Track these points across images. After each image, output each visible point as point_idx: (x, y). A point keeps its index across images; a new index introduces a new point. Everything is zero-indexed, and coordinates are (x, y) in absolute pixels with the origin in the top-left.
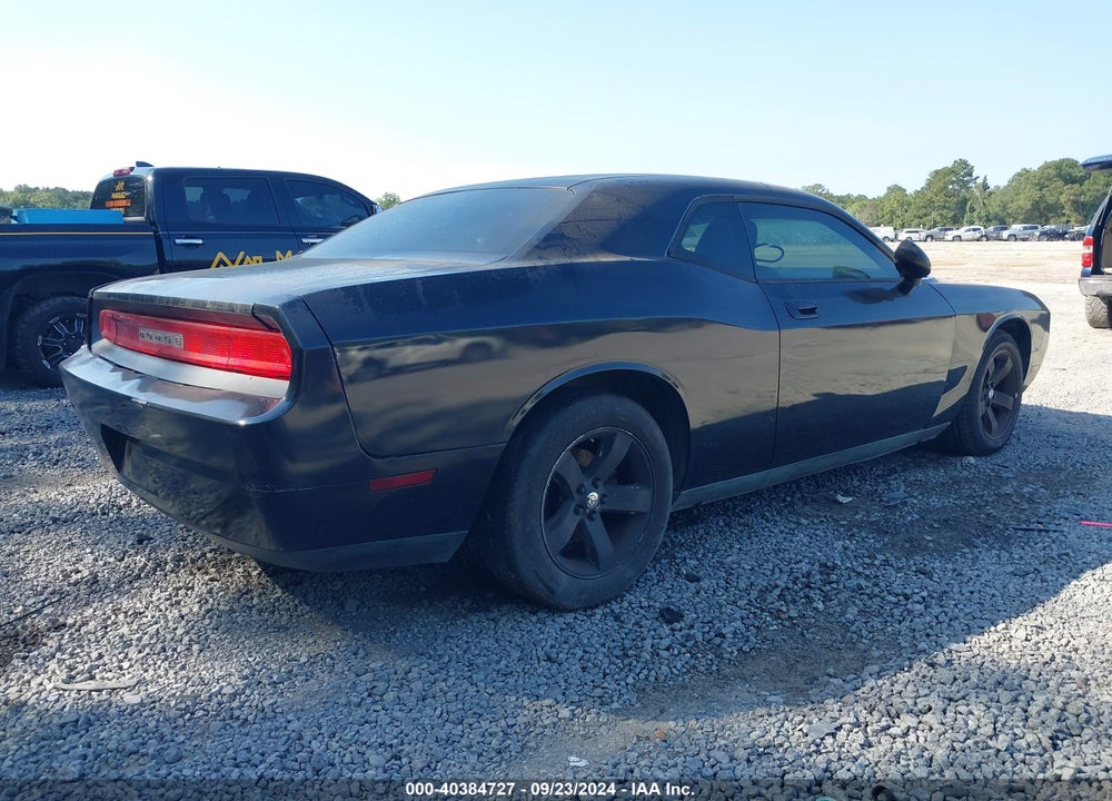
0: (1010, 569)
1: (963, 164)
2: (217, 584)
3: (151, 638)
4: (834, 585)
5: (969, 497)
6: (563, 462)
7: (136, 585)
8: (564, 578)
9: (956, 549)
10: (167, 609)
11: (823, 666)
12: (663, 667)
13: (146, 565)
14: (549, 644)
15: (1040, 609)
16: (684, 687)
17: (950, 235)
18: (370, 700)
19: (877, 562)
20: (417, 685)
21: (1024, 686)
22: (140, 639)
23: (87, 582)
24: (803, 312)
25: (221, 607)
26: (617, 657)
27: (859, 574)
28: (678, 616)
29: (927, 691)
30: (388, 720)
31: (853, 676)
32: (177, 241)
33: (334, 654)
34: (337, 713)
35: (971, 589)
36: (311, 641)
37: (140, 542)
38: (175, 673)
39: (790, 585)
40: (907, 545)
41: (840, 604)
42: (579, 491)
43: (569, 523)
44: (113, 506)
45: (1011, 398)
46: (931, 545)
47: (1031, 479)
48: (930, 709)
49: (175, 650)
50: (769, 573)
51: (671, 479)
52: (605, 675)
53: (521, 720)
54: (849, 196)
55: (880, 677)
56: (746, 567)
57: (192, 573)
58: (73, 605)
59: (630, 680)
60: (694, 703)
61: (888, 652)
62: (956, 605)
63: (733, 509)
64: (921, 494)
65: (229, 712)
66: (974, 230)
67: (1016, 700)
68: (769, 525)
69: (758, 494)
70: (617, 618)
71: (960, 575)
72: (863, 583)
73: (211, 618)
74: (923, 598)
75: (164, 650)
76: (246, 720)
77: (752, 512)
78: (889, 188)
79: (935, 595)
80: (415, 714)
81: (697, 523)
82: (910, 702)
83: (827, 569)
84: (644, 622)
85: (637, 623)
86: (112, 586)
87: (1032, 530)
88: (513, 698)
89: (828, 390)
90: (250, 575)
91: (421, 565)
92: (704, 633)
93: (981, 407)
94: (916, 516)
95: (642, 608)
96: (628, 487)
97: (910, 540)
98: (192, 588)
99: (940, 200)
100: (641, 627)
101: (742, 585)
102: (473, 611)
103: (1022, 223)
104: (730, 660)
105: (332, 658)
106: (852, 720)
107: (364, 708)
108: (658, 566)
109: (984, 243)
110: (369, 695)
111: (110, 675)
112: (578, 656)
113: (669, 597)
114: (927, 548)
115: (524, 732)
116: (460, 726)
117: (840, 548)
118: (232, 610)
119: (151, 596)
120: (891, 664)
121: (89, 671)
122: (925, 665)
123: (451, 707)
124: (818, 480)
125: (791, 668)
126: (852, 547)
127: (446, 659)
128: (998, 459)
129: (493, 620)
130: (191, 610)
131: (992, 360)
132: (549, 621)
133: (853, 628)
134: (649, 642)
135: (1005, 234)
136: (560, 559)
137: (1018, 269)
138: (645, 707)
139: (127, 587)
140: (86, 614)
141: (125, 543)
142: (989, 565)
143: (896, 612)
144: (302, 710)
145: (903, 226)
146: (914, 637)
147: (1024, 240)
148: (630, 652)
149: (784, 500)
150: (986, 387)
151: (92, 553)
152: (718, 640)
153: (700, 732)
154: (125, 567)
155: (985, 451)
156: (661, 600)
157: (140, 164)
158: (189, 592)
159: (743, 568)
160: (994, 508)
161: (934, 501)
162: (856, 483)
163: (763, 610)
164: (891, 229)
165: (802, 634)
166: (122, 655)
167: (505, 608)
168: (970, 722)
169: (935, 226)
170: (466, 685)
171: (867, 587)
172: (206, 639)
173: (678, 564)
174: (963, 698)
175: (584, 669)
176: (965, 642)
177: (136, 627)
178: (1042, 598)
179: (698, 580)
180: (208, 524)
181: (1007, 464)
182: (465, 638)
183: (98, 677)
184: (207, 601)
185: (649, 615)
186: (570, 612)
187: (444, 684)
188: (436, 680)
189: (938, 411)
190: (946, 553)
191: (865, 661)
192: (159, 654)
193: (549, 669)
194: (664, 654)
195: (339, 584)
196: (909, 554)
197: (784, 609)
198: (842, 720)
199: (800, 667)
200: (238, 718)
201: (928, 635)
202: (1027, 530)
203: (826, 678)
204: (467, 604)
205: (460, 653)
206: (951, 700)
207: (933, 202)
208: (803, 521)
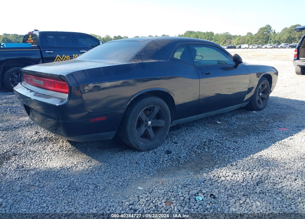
0: (258, 141)
1: (269, 26)
2: (55, 144)
3: (38, 158)
4: (211, 145)
5: (252, 122)
6: (141, 114)
7: (35, 144)
8: (141, 143)
9: (245, 136)
10: (42, 150)
11: (205, 165)
12: (164, 165)
13: (37, 139)
14: (137, 159)
15: (262, 151)
16: (169, 170)
17: (264, 47)
18: (91, 173)
19: (224, 139)
20: (103, 170)
21: (254, 170)
22: (35, 158)
23: (22, 144)
24: (206, 74)
25: (56, 150)
26: (153, 163)
27: (218, 142)
28: (170, 153)
29: (229, 172)
30: (95, 178)
31: (212, 168)
32: (46, 52)
33: (83, 162)
34: (83, 176)
35: (247, 146)
36: (78, 158)
37: (36, 133)
38: (44, 166)
39: (200, 145)
40: (233, 135)
41: (212, 150)
42: (146, 121)
43: (143, 129)
44: (30, 124)
45: (266, 95)
46: (239, 135)
47: (269, 117)
48: (229, 176)
49: (44, 161)
50: (195, 142)
51: (170, 118)
52: (150, 167)
53: (128, 178)
54: (236, 35)
55: (218, 168)
56: (190, 140)
57: (49, 141)
58: (19, 149)
59: (156, 168)
60: (171, 174)
61: (222, 162)
62: (241, 150)
63: (189, 125)
64: (240, 121)
65: (56, 176)
66: (271, 45)
67: (250, 174)
68: (198, 129)
69: (196, 121)
70: (155, 153)
71: (244, 142)
72: (219, 144)
73: (53, 153)
74: (234, 148)
75: (41, 160)
76: (60, 178)
77: (194, 126)
78: (247, 33)
79: (237, 148)
80: (102, 177)
81: (179, 129)
82: (224, 174)
83: (210, 140)
84: (162, 154)
85: (160, 154)
86: (29, 145)
87: (266, 131)
88: (126, 173)
89: (219, 93)
90: (64, 142)
91: (107, 140)
92: (176, 157)
93: (258, 98)
94: (236, 127)
95: (162, 150)
96: (159, 120)
97: (234, 133)
98: (49, 145)
99: (262, 36)
100: (161, 155)
101: (188, 145)
102: (119, 151)
103: (285, 43)
104: (182, 163)
105: (83, 163)
106: (209, 178)
107: (89, 175)
108: (167, 140)
109: (273, 49)
110: (91, 172)
111: (27, 167)
112: (144, 162)
113: (169, 148)
114: (238, 135)
115: (128, 181)
116: (113, 180)
117: (215, 135)
118: (58, 151)
119: (38, 147)
120: (222, 165)
121: (22, 166)
122: (230, 165)
123: (111, 175)
124: (212, 117)
125: (197, 166)
126: (218, 135)
127: (111, 163)
128: (262, 112)
129: (124, 153)
130: (48, 151)
131: (261, 85)
132: (138, 154)
133: (214, 156)
134: (162, 159)
135: (279, 46)
136: (141, 139)
137: (281, 57)
138: (159, 175)
139: (32, 145)
140: (22, 152)
141: (32, 133)
142: (253, 140)
143: (226, 152)
144: (74, 175)
145: (251, 44)
146: (229, 158)
147: (284, 48)
148: (157, 161)
149: (203, 123)
150: (259, 92)
151: (24, 136)
152: (179, 158)
153: (171, 181)
154: (32, 140)
155: (258, 109)
156: (167, 148)
157: (35, 30)
158: (48, 146)
159: (189, 141)
160: (258, 125)
161: (242, 123)
162: (223, 118)
163: (192, 151)
164: (247, 45)
165: (201, 157)
166: (31, 162)
167: (127, 151)
168: (238, 179)
169: (260, 44)
170: (115, 169)
171: (220, 145)
172: (52, 158)
173: (172, 139)
174: (238, 173)
175: (145, 166)
176: (242, 160)
177: (34, 155)
178: (264, 148)
179: (177, 143)
180: (52, 129)
181: (264, 113)
182: (116, 158)
183: (24, 167)
184: (52, 149)
185: (163, 152)
186: (144, 151)
187: (110, 169)
188: (108, 168)
189: (245, 99)
190: (242, 137)
191: (215, 164)
192: (40, 161)
193: (136, 166)
194: (165, 162)
195: (86, 144)
196: (233, 137)
197: (197, 151)
198: (207, 179)
199: (199, 165)
200: (58, 177)
201: (233, 158)
202: (264, 131)
203: (205, 168)
204: (118, 149)
205: (115, 161)
206: (234, 174)
207: (260, 37)
208: (207, 128)
